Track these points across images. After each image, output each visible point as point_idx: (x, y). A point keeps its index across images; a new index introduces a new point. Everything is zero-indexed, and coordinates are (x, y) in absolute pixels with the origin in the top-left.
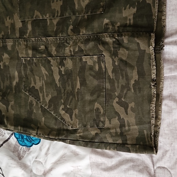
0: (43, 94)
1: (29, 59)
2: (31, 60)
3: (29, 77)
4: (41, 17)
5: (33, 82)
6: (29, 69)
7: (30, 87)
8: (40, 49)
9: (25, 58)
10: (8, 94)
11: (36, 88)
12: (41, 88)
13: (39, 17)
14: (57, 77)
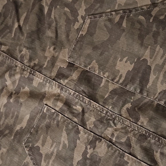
0: (46, 165)
1: (54, 111)
2: (55, 115)
3: (39, 132)
4: (97, 72)
5: (40, 141)
6: (45, 122)
7: (34, 145)
8: (74, 107)
9: (49, 108)
10: (5, 136)
11: (41, 151)
12: (48, 157)
13: (95, 71)
14: (78, 157)
